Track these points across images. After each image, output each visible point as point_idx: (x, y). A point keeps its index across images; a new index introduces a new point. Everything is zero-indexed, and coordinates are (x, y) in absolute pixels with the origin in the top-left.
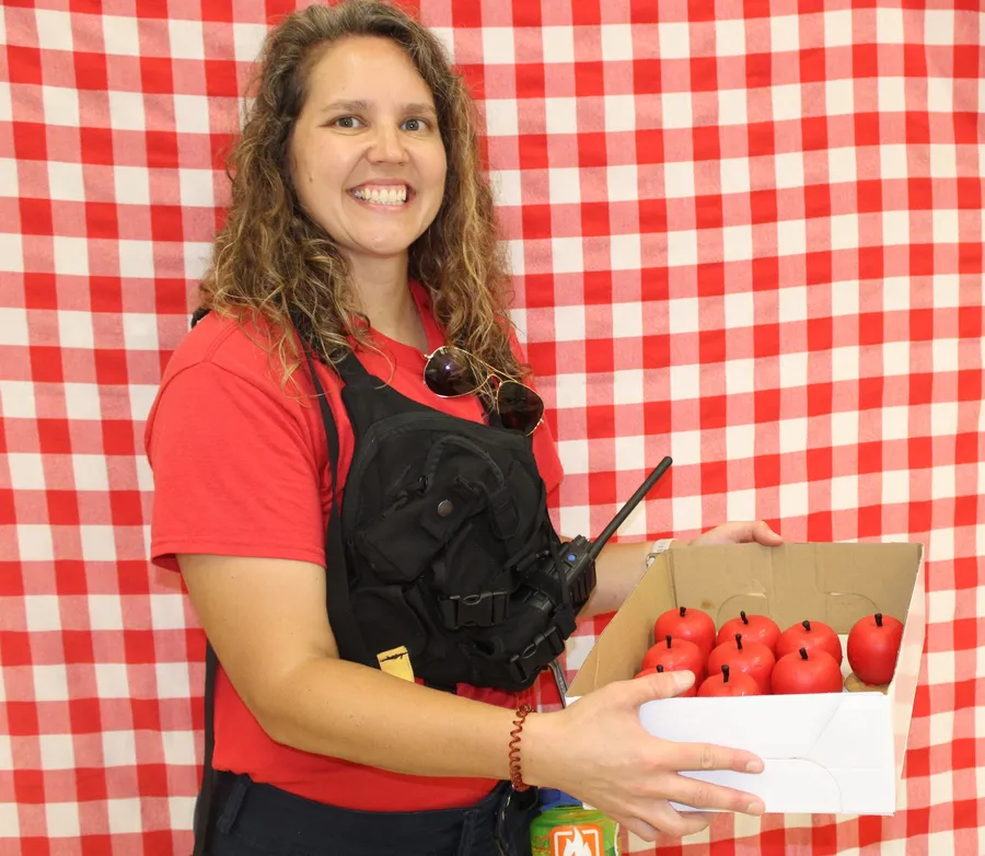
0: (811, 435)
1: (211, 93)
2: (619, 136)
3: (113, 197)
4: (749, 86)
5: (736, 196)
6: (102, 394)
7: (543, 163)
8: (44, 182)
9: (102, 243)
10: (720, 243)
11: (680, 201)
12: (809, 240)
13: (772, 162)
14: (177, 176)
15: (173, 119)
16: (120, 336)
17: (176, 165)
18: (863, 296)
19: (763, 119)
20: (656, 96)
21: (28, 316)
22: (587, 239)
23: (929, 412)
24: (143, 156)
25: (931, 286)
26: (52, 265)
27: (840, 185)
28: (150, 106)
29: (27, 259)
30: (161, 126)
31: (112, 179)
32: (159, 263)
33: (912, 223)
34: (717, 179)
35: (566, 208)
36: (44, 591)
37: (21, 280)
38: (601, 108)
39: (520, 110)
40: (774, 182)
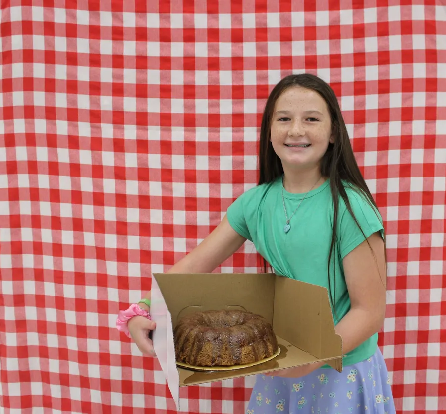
0: (379, 159)
1: (137, 12)
2: (298, 28)
3: (99, 51)
4: (354, 8)
5: (347, 55)
6: (92, 127)
7: (265, 39)
8: (75, 46)
9: (94, 69)
10: (340, 74)
11: (323, 56)
12: (380, 74)
13: (364, 40)
14: (123, 44)
15: (122, 22)
16: (99, 105)
17: (122, 39)
18: (404, 100)
19: (360, 22)
20: (314, 12)
21: (68, 96)
22: (283, 70)
23: (433, 153)
24: (111, 36)
25: (435, 97)
26: (77, 77)
27: (394, 51)
28: (114, 17)
29: (68, 75)
30: (118, 24)
31: (99, 45)
32: (114, 77)
33: (427, 68)
34: (339, 47)
35: (274, 58)
36: (67, 202)
37: (66, 83)
38: (290, 17)
39: (256, 18)
40: (364, 49)
